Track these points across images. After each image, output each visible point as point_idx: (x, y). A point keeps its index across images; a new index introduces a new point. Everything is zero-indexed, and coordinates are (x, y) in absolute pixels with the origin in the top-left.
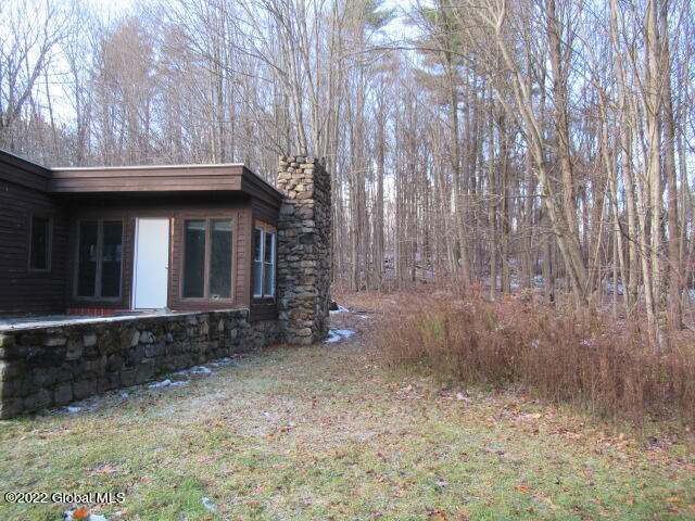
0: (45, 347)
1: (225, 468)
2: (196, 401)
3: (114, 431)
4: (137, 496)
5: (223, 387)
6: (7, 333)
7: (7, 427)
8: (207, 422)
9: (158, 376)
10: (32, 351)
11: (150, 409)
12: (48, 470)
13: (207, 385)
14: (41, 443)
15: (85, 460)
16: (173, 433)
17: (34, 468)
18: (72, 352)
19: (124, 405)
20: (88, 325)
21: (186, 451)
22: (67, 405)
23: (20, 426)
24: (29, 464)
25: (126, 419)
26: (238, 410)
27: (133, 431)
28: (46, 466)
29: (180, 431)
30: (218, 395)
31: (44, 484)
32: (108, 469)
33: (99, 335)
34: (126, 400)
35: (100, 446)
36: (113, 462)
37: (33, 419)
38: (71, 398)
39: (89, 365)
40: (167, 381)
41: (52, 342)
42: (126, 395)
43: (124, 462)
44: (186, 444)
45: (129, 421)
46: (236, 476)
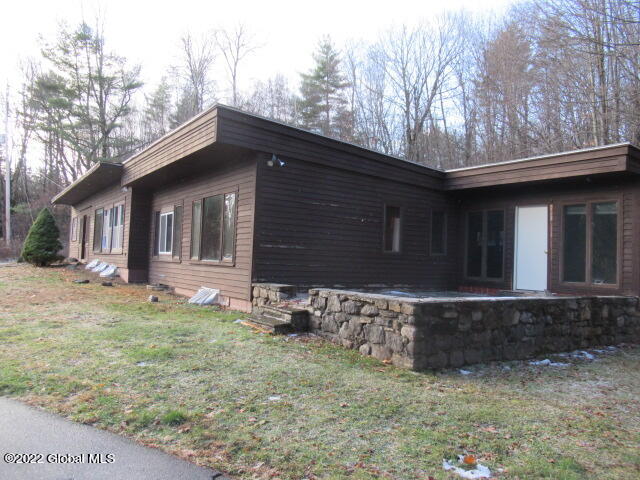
0: (442, 318)
1: (606, 458)
2: (575, 385)
3: (497, 397)
4: (517, 460)
5: (607, 376)
6: (416, 305)
7: (417, 377)
8: (588, 408)
9: (539, 354)
10: (433, 321)
11: (530, 383)
12: (445, 418)
13: (589, 371)
14: (439, 394)
15: (473, 417)
16: (551, 411)
17: (436, 414)
18: (462, 324)
19: (506, 376)
20: (475, 303)
21: (565, 432)
22: (460, 368)
23: (426, 379)
24: (432, 409)
25: (507, 389)
26: (624, 403)
27: (514, 401)
28: (444, 414)
29: (559, 411)
30: (600, 383)
31: (442, 428)
32: (491, 429)
33: (484, 312)
34: (507, 372)
35: (486, 408)
36: (497, 425)
37: (435, 375)
38: (461, 362)
39: (476, 337)
40: (547, 361)
41: (447, 315)
42: (508, 368)
43: (505, 427)
44: (565, 424)
45: (511, 392)
46: (618, 470)
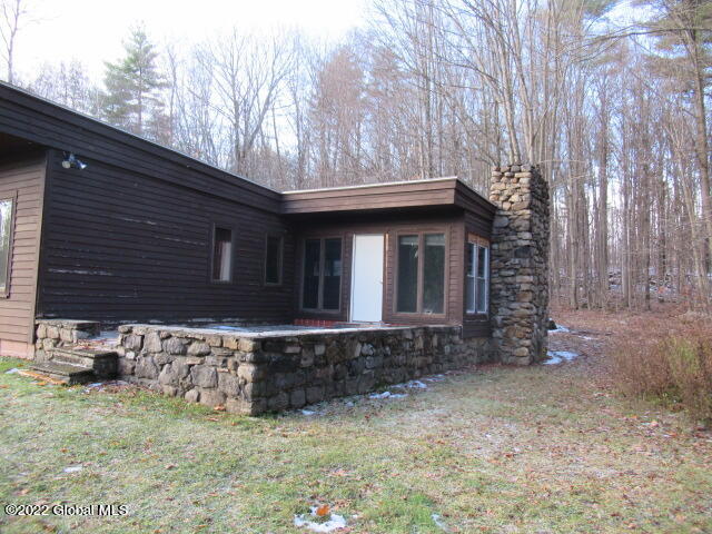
0: (284, 354)
1: (452, 488)
2: (415, 416)
3: (343, 436)
4: (371, 502)
5: (440, 404)
6: (255, 340)
7: (256, 423)
8: (429, 438)
9: (379, 386)
10: (274, 357)
11: (373, 418)
12: (292, 466)
13: (425, 400)
14: (284, 440)
15: (321, 462)
16: (397, 446)
17: (281, 463)
18: (305, 359)
19: (350, 412)
20: (319, 335)
21: (412, 465)
22: (302, 408)
23: (266, 423)
24: (276, 458)
25: (352, 426)
26: (459, 430)
27: (362, 439)
28: (290, 462)
29: (404, 444)
30: (436, 411)
31: (290, 478)
32: (341, 472)
33: (327, 345)
34: (350, 409)
35: (334, 450)
36: (347, 467)
37: (275, 418)
38: (304, 402)
39: (319, 373)
40: (387, 394)
41: (290, 350)
42: (350, 404)
43: (355, 468)
44: (411, 458)
45: (356, 429)
46: (463, 497)
